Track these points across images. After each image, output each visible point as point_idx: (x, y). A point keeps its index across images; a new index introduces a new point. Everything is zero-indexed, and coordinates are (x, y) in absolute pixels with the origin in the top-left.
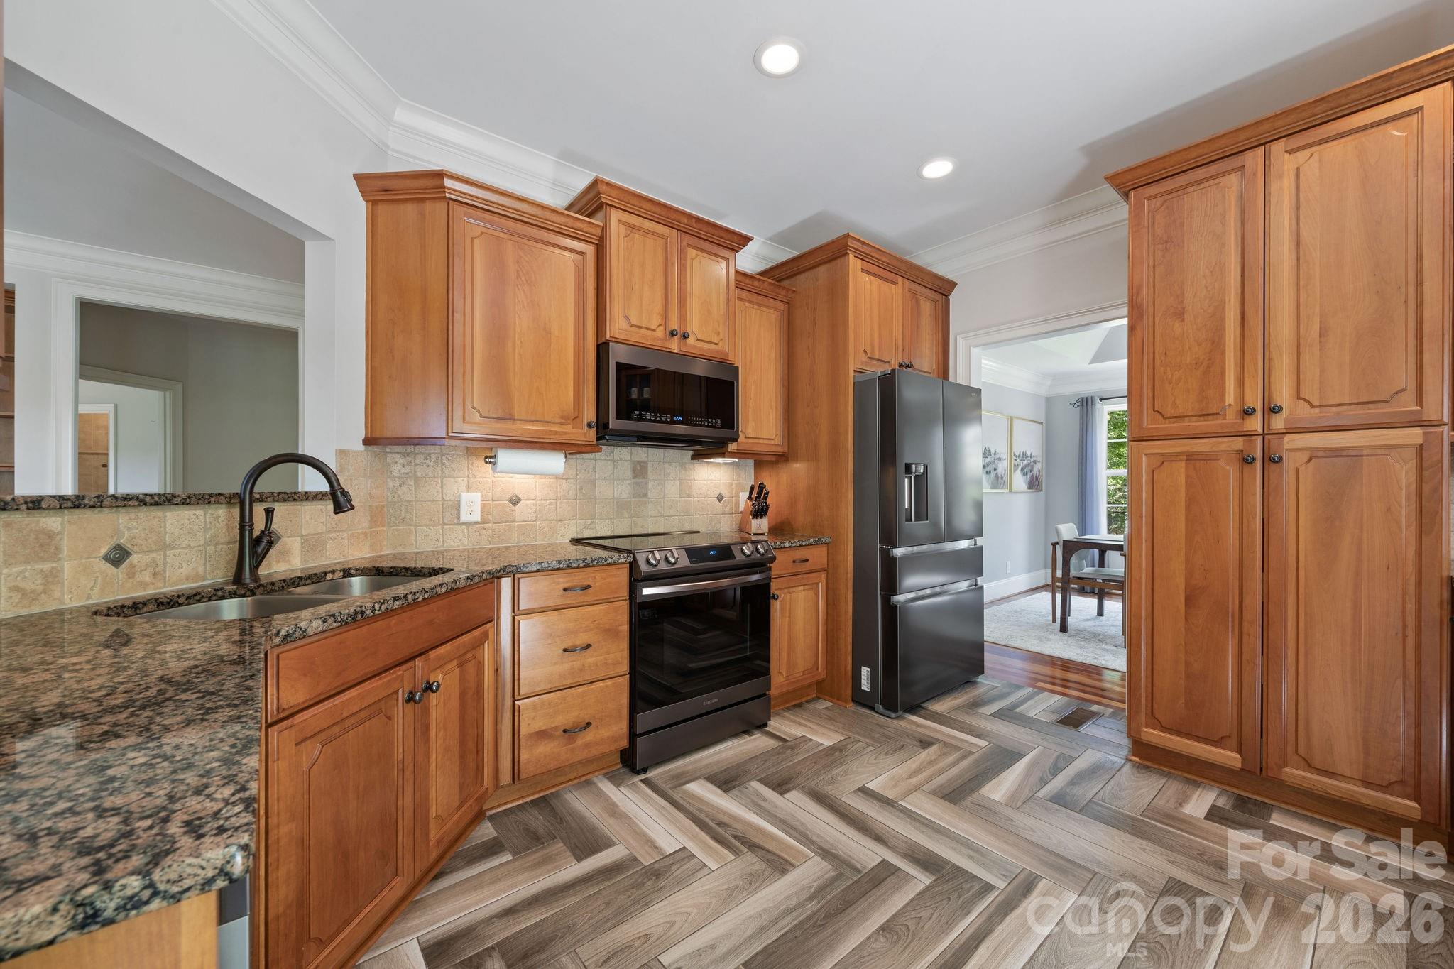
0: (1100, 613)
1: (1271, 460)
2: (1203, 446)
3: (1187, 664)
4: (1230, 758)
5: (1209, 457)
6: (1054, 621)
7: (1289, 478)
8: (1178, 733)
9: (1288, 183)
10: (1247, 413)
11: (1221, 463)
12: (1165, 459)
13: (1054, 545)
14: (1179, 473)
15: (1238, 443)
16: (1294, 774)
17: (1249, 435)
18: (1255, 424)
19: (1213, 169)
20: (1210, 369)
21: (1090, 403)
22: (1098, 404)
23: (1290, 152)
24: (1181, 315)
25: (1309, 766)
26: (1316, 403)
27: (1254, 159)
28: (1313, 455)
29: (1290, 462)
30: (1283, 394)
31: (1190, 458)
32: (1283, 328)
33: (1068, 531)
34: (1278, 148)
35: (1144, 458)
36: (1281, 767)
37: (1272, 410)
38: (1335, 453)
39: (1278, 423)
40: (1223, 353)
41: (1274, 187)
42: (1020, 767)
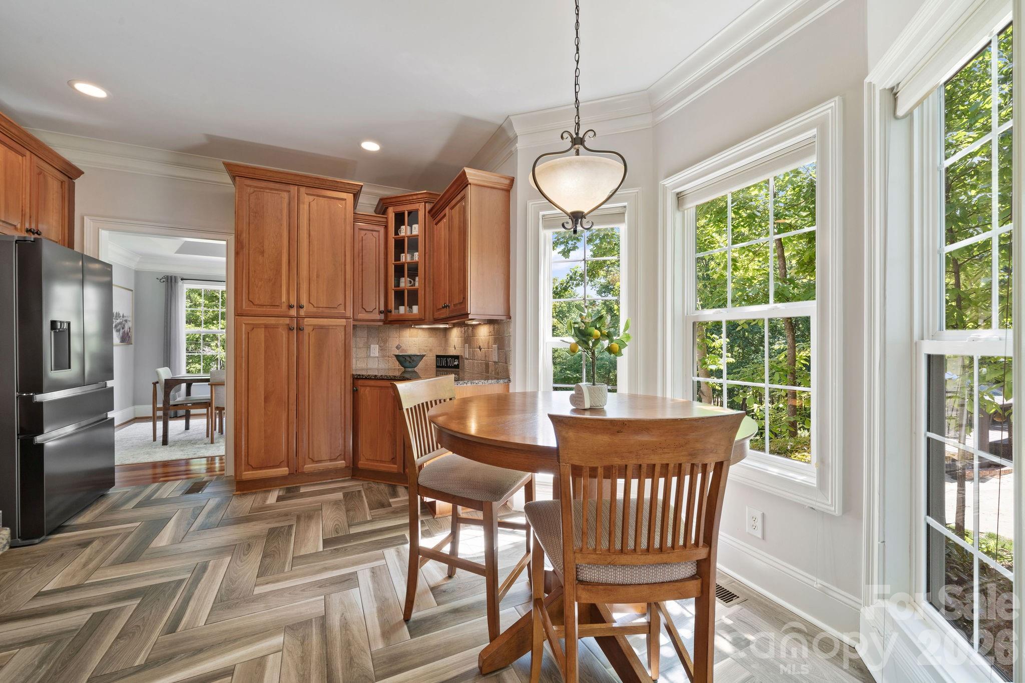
1: (300, 329)
2: (272, 321)
3: (265, 431)
4: (284, 471)
5: (275, 327)
6: (155, 439)
7: (306, 338)
8: (261, 468)
9: (306, 207)
10: (291, 307)
11: (280, 330)
12: (254, 327)
13: (155, 384)
14: (261, 334)
15: (287, 321)
16: (309, 467)
17: (291, 317)
18: (293, 312)
19: (277, 186)
20: (275, 283)
21: (173, 281)
22: (180, 283)
23: (307, 194)
24: (262, 253)
25: (313, 461)
26: (315, 306)
27: (294, 189)
28: (316, 328)
29: (307, 330)
30: (304, 301)
31: (266, 327)
32: (304, 272)
33: (165, 373)
34: (303, 190)
35: (244, 325)
36: (303, 466)
37: (300, 307)
38: (321, 327)
39: (302, 312)
40: (281, 277)
41: (301, 206)
42: (171, 524)
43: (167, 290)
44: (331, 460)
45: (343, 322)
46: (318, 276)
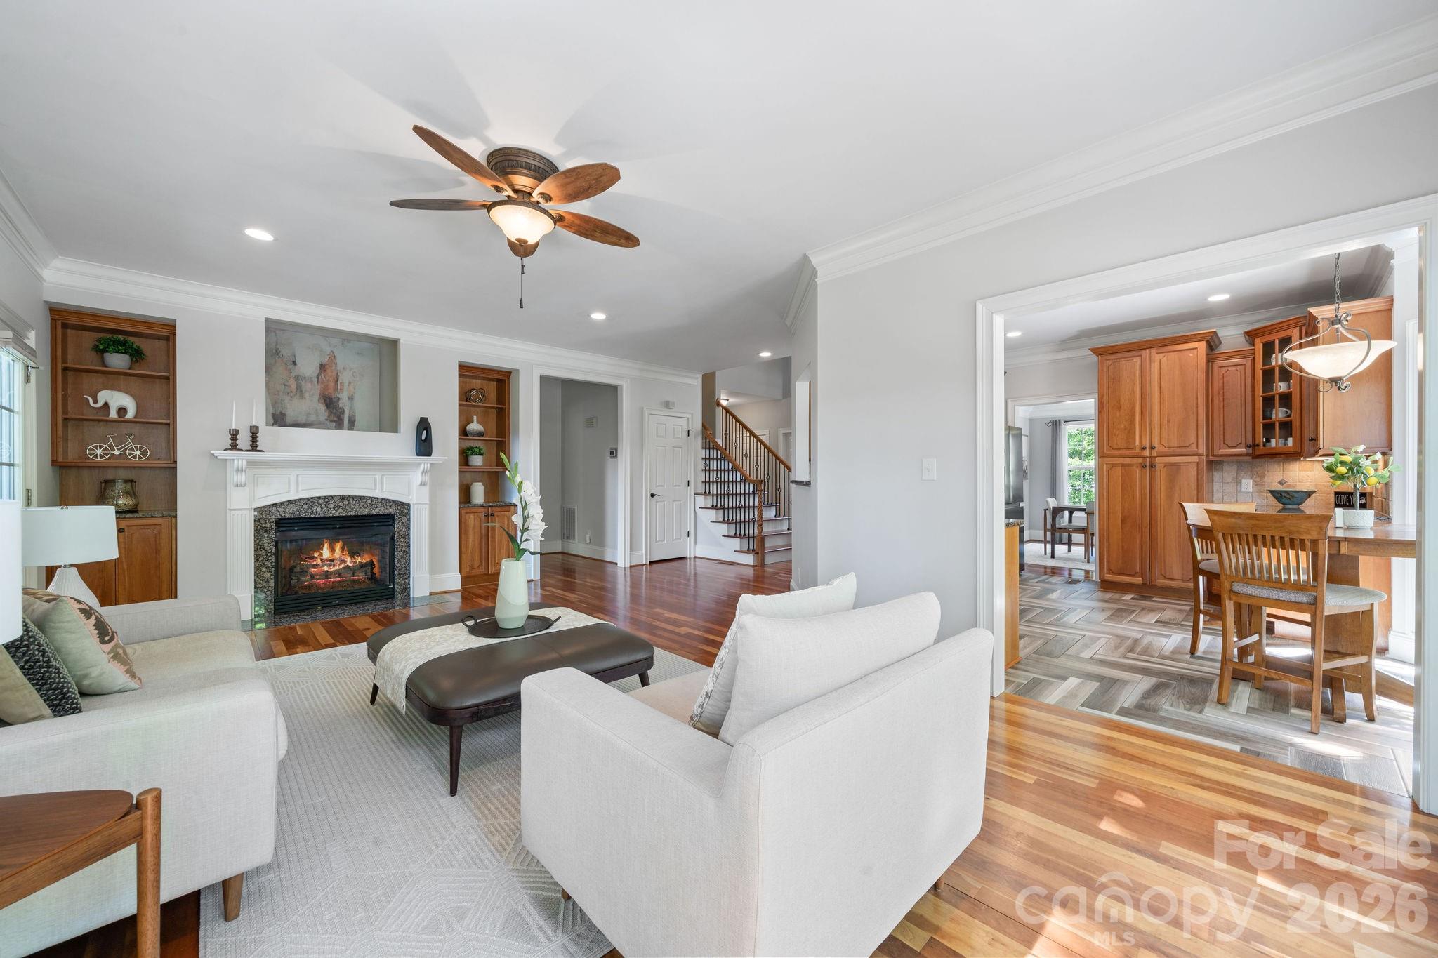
0: (1069, 551)
1: (1152, 467)
2: (1128, 461)
3: (1122, 547)
4: (1138, 580)
5: (1130, 465)
6: (1045, 554)
7: (1158, 473)
8: (1119, 574)
9: (1157, 364)
10: (1143, 449)
11: (1134, 467)
12: (1114, 466)
13: (1045, 510)
14: (1118, 472)
15: (1140, 460)
16: (1161, 582)
17: (1144, 457)
18: (1146, 453)
19: (1131, 354)
20: (1130, 431)
21: (1058, 424)
22: (1063, 425)
23: (1158, 353)
24: (1119, 408)
25: (1165, 578)
26: (1166, 446)
27: (1145, 353)
28: (1166, 465)
29: (1159, 467)
30: (1156, 443)
31: (1123, 465)
32: (1156, 418)
33: (1052, 503)
34: (1153, 351)
35: (1105, 465)
36: (1156, 580)
37: (1152, 448)
38: (1172, 464)
39: (1154, 453)
40: (1135, 425)
41: (1152, 365)
42: (1058, 592)
43: (1053, 431)
44: (1183, 580)
45: (1196, 459)
46: (1169, 421)
